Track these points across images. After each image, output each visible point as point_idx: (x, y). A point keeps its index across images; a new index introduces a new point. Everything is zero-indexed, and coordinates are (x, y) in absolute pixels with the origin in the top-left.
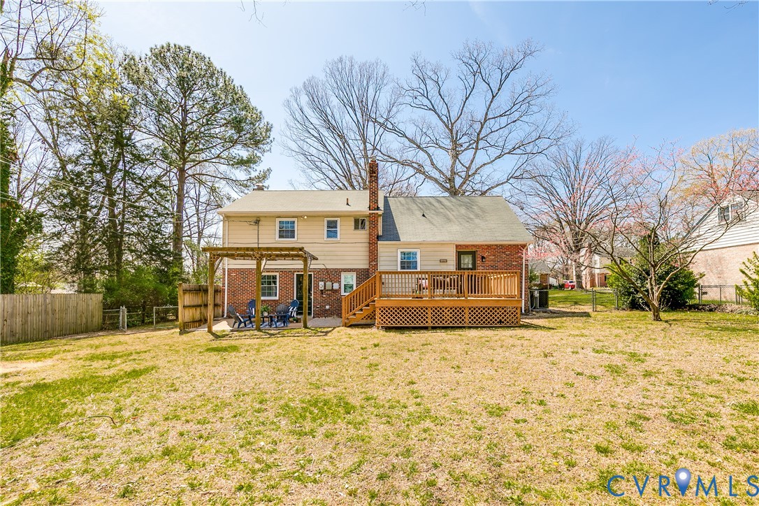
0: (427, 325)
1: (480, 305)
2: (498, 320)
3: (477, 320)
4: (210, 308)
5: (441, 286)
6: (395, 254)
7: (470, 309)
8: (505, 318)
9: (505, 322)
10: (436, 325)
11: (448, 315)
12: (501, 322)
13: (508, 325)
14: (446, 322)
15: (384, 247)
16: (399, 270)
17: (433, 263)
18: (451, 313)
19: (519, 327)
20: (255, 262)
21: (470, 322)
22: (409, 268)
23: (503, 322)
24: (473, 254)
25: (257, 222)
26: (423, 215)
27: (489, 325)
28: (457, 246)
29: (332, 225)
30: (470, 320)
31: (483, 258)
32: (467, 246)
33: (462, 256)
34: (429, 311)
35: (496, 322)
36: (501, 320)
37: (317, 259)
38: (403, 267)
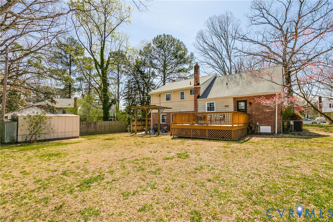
0: (190, 136)
1: (212, 129)
6: (204, 104)
7: (208, 130)
8: (225, 135)
9: (225, 138)
10: (194, 137)
11: (199, 133)
12: (223, 137)
13: (227, 139)
14: (198, 136)
15: (200, 101)
17: (222, 107)
18: (200, 132)
19: (233, 141)
20: (157, 110)
21: (208, 137)
22: (211, 110)
24: (245, 101)
25: (160, 95)
26: (227, 84)
27: (217, 139)
28: (234, 98)
29: (182, 94)
30: (208, 135)
31: (250, 103)
32: (241, 98)
35: (221, 137)
36: (223, 136)
38: (208, 110)
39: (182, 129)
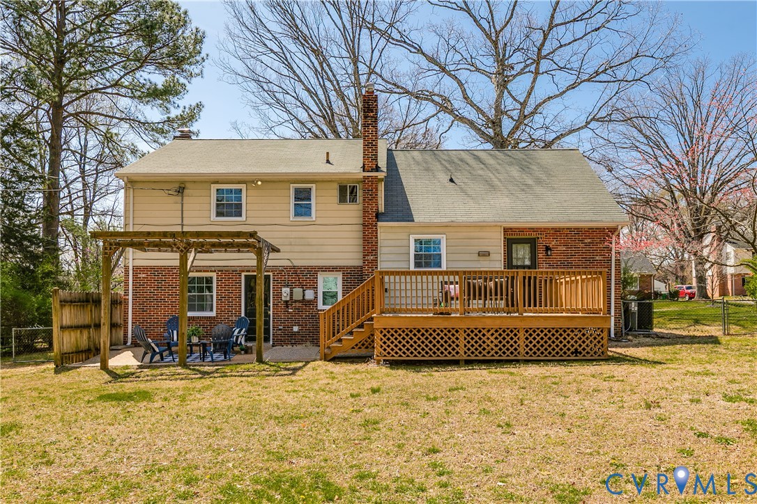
0: (457, 357)
1: (542, 325)
2: (572, 350)
3: (538, 349)
4: (105, 329)
5: (480, 295)
6: (405, 243)
7: (527, 331)
8: (584, 346)
9: (584, 353)
10: (473, 357)
11: (491, 342)
12: (576, 352)
13: (588, 357)
14: (489, 353)
15: (387, 232)
16: (412, 268)
17: (467, 257)
18: (496, 338)
19: (606, 360)
20: (177, 255)
21: (527, 353)
22: (427, 265)
23: (580, 353)
24: (532, 243)
25: (181, 191)
26: (451, 180)
27: (557, 358)
28: (506, 230)
29: (303, 196)
30: (527, 349)
31: (548, 249)
32: (522, 230)
33: (514, 246)
34: (462, 336)
35: (569, 353)
36: (576, 349)
37: (278, 251)
38: (417, 265)
39: (419, 331)
